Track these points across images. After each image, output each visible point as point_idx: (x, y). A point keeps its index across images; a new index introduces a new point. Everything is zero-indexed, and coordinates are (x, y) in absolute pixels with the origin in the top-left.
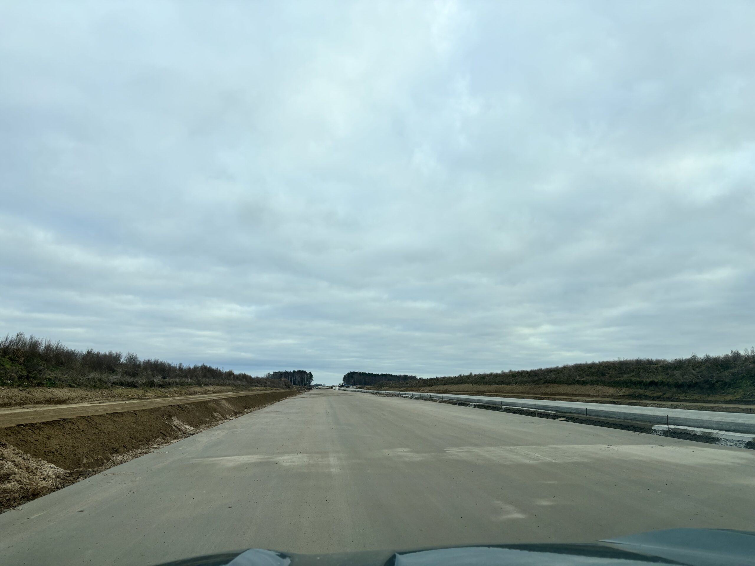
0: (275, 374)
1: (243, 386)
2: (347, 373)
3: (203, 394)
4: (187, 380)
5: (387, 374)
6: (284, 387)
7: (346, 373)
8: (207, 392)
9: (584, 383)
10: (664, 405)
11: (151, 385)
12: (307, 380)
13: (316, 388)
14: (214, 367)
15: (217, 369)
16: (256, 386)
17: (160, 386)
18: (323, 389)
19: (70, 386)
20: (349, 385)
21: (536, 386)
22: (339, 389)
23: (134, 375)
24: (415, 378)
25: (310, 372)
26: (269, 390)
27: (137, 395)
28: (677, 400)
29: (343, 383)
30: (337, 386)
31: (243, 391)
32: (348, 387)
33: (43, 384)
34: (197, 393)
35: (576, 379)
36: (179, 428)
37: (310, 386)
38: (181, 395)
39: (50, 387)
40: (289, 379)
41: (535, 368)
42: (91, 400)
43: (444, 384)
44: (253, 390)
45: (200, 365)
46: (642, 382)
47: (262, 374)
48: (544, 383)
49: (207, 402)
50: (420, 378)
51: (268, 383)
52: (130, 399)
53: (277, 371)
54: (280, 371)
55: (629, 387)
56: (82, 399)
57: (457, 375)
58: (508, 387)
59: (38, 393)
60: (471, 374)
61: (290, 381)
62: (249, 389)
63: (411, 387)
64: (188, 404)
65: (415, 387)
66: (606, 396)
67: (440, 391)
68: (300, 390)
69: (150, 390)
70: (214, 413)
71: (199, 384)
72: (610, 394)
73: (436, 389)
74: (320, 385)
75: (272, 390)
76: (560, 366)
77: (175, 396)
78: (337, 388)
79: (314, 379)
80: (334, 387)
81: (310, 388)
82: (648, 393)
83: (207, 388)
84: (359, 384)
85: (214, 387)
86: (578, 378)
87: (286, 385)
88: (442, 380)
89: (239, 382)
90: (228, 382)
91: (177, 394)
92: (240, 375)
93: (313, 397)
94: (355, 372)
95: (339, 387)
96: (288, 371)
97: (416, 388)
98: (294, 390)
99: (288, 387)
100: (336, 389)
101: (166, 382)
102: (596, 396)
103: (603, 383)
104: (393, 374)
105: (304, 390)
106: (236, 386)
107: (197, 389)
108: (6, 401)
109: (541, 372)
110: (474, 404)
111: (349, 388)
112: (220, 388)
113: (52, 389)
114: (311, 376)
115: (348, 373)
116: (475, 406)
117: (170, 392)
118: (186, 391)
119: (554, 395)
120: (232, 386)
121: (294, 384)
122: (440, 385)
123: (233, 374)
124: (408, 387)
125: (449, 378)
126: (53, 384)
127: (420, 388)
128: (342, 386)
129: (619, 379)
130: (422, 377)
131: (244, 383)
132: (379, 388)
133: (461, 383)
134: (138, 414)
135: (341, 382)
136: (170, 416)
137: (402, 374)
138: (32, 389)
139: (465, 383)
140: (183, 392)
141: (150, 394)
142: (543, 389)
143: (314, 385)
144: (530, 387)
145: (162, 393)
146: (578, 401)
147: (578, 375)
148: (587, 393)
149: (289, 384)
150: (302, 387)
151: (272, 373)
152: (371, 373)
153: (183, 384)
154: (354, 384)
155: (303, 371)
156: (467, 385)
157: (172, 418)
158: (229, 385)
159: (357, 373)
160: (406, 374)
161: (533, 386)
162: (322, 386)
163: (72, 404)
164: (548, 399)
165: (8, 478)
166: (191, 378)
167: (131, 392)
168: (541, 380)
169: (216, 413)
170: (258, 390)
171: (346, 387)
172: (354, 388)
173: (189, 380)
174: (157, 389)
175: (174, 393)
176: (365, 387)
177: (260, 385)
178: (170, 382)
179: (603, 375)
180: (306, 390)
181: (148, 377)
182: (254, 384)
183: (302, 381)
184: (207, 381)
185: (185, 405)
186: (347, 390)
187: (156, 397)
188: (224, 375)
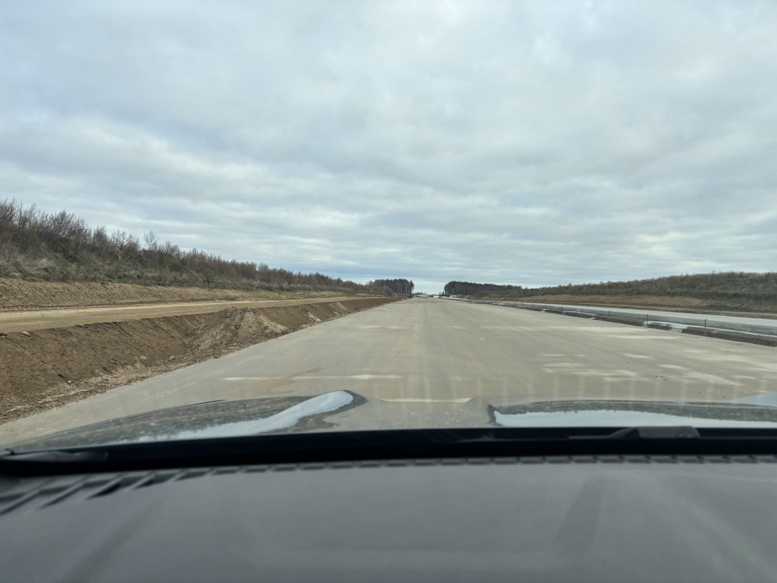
0: (377, 281)
1: (351, 292)
2: (449, 282)
3: (320, 298)
4: (306, 286)
5: (490, 284)
6: (386, 294)
7: (447, 283)
8: (323, 296)
9: (674, 295)
10: (732, 314)
11: (282, 289)
12: (408, 289)
13: (417, 297)
14: (325, 275)
15: (327, 277)
16: (361, 292)
17: (288, 290)
18: (424, 297)
19: (234, 288)
20: (449, 294)
21: (629, 297)
22: (439, 298)
23: (268, 281)
24: (520, 288)
25: (411, 281)
26: (372, 297)
27: (275, 296)
28: (751, 311)
29: (443, 292)
30: (438, 295)
31: (351, 296)
32: (449, 296)
33: (218, 286)
34: (315, 297)
35: (667, 291)
36: (314, 320)
37: (411, 294)
38: (304, 298)
39: (223, 289)
40: (390, 287)
41: (632, 279)
42: (249, 299)
43: (543, 295)
44: (358, 296)
45: (314, 273)
46: (727, 294)
47: (363, 281)
48: (637, 294)
49: (328, 303)
50: (525, 288)
51: (371, 291)
52: (271, 299)
53: (379, 279)
54: (382, 279)
55: (713, 299)
56: (244, 298)
57: (557, 286)
58: (603, 298)
59: (219, 293)
60: (570, 284)
61: (391, 288)
62: (356, 295)
63: (511, 297)
64: (315, 304)
65: (514, 297)
66: (690, 307)
67: (538, 301)
68: (401, 297)
69: (283, 293)
70: (334, 312)
71: (316, 290)
72: (694, 305)
73: (535, 299)
74: (421, 294)
75: (375, 296)
76: (656, 278)
77: (301, 299)
78: (437, 297)
79: (415, 287)
80: (434, 296)
81: (411, 296)
82: (729, 304)
83: (323, 293)
84: (461, 294)
85: (328, 292)
86: (669, 289)
87: (387, 292)
88: (542, 291)
89: (347, 289)
90: (338, 288)
91: (301, 297)
92: (347, 282)
93: (412, 303)
94: (457, 281)
95: (440, 295)
96: (390, 279)
97: (515, 298)
98: (396, 297)
99: (390, 295)
100: (436, 298)
101: (291, 287)
102: (681, 307)
103: (692, 295)
104: (497, 284)
105: (405, 297)
106: (345, 292)
107: (315, 293)
108: (205, 297)
109: (636, 284)
111: (449, 297)
112: (332, 293)
113: (225, 291)
114: (412, 285)
115: (450, 283)
117: (297, 295)
118: (308, 295)
119: (643, 305)
120: (342, 292)
121: (395, 292)
122: (539, 295)
123: (341, 281)
124: (508, 297)
125: (549, 289)
126: (223, 287)
127: (519, 298)
128: (443, 295)
129: (706, 291)
130: (527, 287)
131: (351, 290)
132: (479, 297)
133: (560, 294)
134: (288, 309)
135: (442, 291)
136: (306, 312)
137: (506, 284)
138: (215, 290)
139: (563, 294)
140: (306, 295)
141: (283, 296)
142: (634, 300)
143: (415, 294)
144: (623, 297)
145: (291, 296)
146: (659, 310)
147: (670, 288)
148: (674, 304)
149: (391, 291)
150: (403, 295)
151: (373, 281)
152: (473, 282)
153: (304, 289)
154: (455, 294)
155: (404, 279)
157: (308, 313)
158: (339, 291)
159: (459, 283)
160: (510, 284)
161: (626, 297)
162: (423, 295)
163: (239, 301)
164: (634, 308)
166: (309, 284)
167: (271, 294)
168: (635, 291)
169: (335, 311)
170: (363, 296)
171: (446, 296)
172: (455, 297)
173: (308, 286)
174: (287, 293)
175: (299, 296)
176: (466, 296)
177: (364, 292)
178: (295, 286)
179: (694, 287)
180: (407, 298)
181: (278, 283)
182: (359, 291)
183: (404, 289)
184: (322, 287)
185: (314, 305)
186: (447, 299)
187: (288, 298)
188: (334, 282)
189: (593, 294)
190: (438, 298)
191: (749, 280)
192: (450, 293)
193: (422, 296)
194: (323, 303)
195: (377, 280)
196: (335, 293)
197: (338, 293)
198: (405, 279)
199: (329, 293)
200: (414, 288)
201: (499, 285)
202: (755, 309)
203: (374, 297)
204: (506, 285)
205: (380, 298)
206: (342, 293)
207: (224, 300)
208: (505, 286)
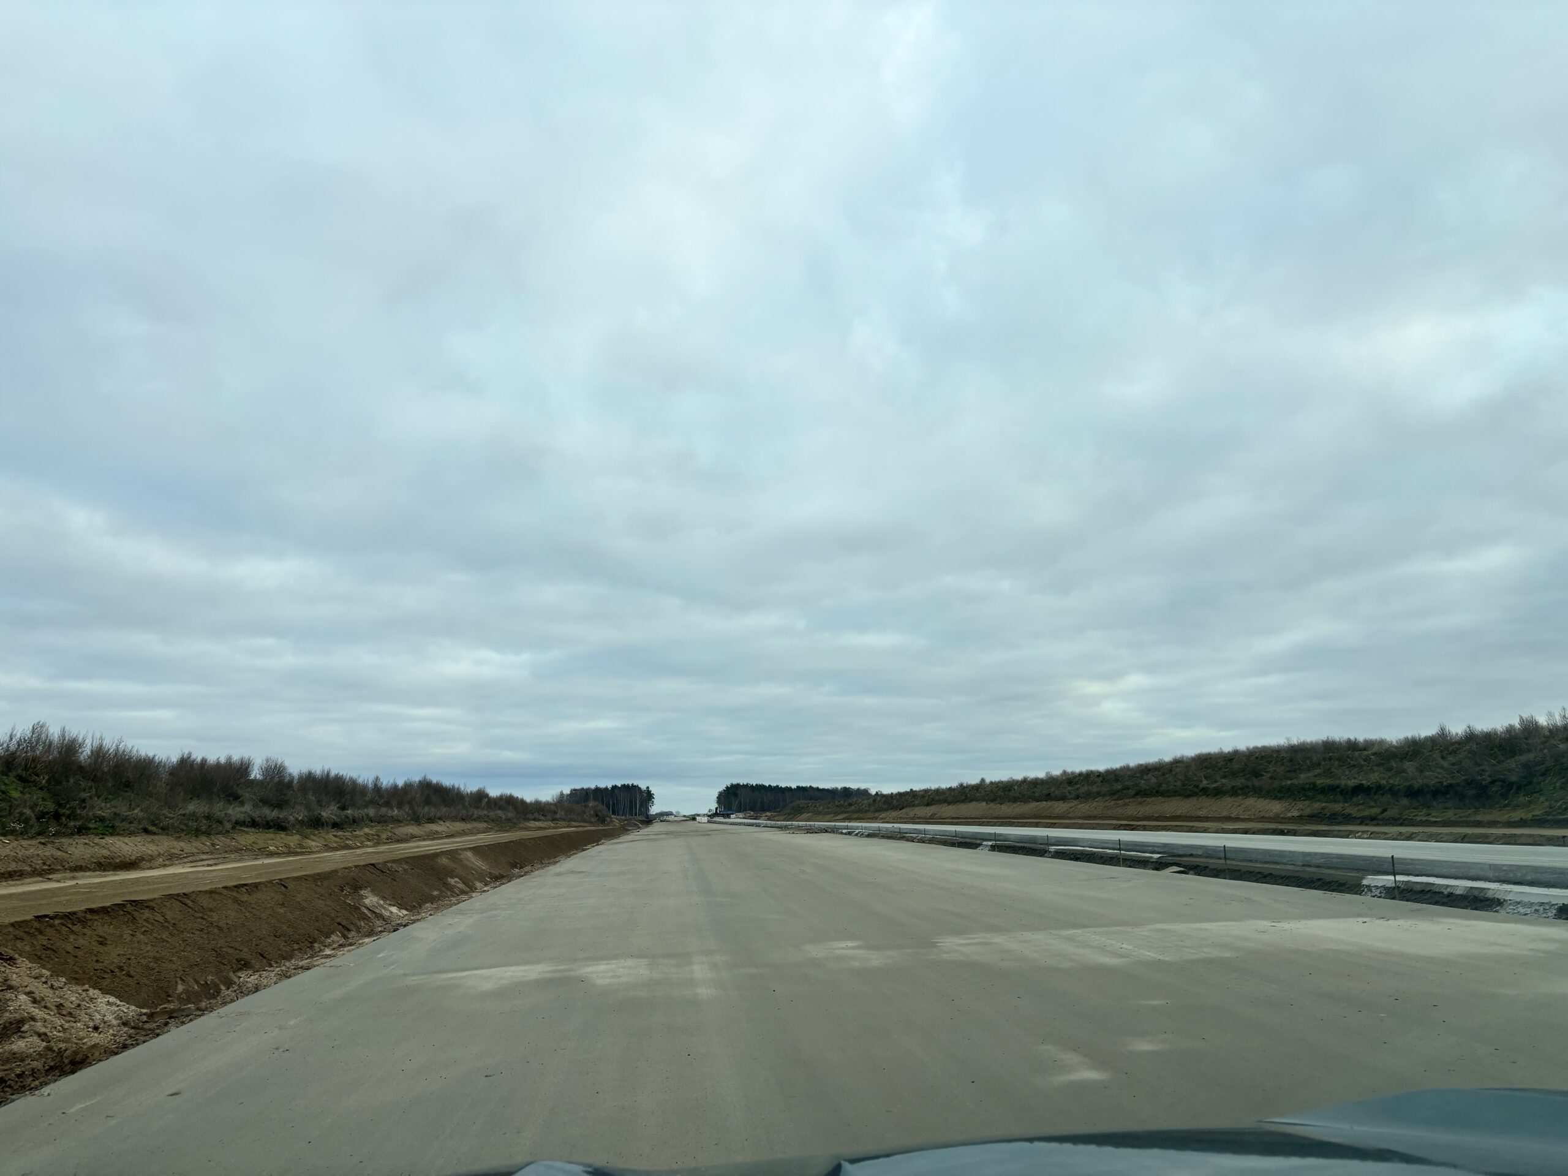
0: (574, 792)
1: (508, 820)
2: (726, 786)
3: (424, 840)
4: (390, 811)
5: (808, 786)
6: (593, 820)
7: (722, 788)
8: (433, 836)
9: (1218, 793)
10: (1386, 833)
11: (316, 823)
12: (641, 805)
13: (661, 821)
14: (447, 782)
16: (535, 820)
17: (336, 825)
18: (675, 821)
19: (146, 831)
20: (729, 812)
21: (1121, 802)
22: (709, 822)
23: (280, 805)
24: (866, 792)
25: (648, 788)
26: (562, 828)
27: (286, 846)
28: (1412, 823)
29: (716, 809)
30: (704, 815)
31: (507, 831)
32: (728, 816)
33: (90, 829)
34: (413, 837)
35: (1201, 786)
36: (375, 913)
37: (647, 816)
38: (378, 843)
39: (103, 835)
40: (603, 803)
41: (1116, 765)
42: (190, 859)
43: (928, 805)
44: (530, 828)
45: (416, 778)
46: (1338, 787)
47: (547, 794)
48: (1135, 795)
49: (436, 855)
50: (877, 793)
51: (561, 814)
52: (271, 854)
53: (578, 787)
54: (586, 787)
55: (1311, 798)
56: (172, 858)
57: (954, 784)
58: (1060, 807)
59: (79, 848)
60: (983, 780)
61: (606, 805)
62: (521, 825)
63: (860, 811)
64: (394, 861)
65: (867, 811)
66: (1263, 819)
67: (919, 818)
68: (627, 825)
69: (314, 835)
70: (449, 879)
71: (417, 820)
72: (1271, 815)
73: (912, 814)
74: (669, 814)
75: (568, 826)
76: (1168, 758)
77: (367, 846)
78: (705, 819)
79: (655, 801)
80: (698, 818)
81: (649, 821)
82: (1353, 811)
83: (434, 827)
84: (750, 810)
85: (448, 825)
86: (1205, 782)
87: (597, 815)
88: (923, 796)
89: (500, 813)
90: (476, 813)
91: (369, 840)
92: (501, 798)
93: (655, 840)
94: (742, 784)
95: (709, 816)
96: (602, 785)
97: (870, 815)
98: (615, 825)
99: (602, 820)
100: (703, 822)
101: (347, 817)
102: (1242, 820)
103: (1258, 792)
104: (821, 786)
105: (636, 825)
106: (492, 821)
107: (412, 830)
108: (13, 866)
109: (1129, 773)
110: (990, 843)
111: (729, 818)
112: (459, 826)
113: (109, 840)
114: (648, 796)
115: (727, 788)
116: (993, 848)
117: (357, 836)
118: (390, 834)
119: (1157, 819)
120: (485, 821)
121: (614, 813)
122: (918, 805)
123: (487, 796)
125: (938, 791)
126: (110, 828)
127: (877, 815)
128: (716, 815)
129: (1289, 782)
130: (880, 790)
131: (510, 815)
132: (791, 816)
133: (963, 801)
134: (291, 885)
135: (713, 806)
136: (356, 888)
137: (840, 786)
138: (65, 841)
139: (971, 801)
140: (384, 836)
141: (314, 844)
142: (1133, 807)
143: (657, 814)
144: (1106, 804)
145: (338, 840)
146: (1205, 831)
147: (1206, 777)
148: (1224, 814)
149: (604, 813)
150: (630, 819)
151: (567, 791)
152: (774, 784)
153: (382, 820)
154: (739, 810)
155: (632, 785)
156: (974, 804)
157: (362, 892)
158: (479, 819)
159: (746, 786)
161: (1112, 803)
162: (673, 816)
163: (151, 868)
164: (1145, 828)
165: (19, 1030)
166: (400, 806)
167: (274, 840)
168: (1128, 789)
169: (452, 878)
170: (540, 828)
171: (723, 816)
172: (741, 818)
173: (396, 812)
174: (328, 833)
175: (364, 839)
176: (764, 815)
177: (542, 818)
178: (356, 815)
179: (1257, 774)
180: (640, 825)
181: (308, 807)
182: (530, 816)
183: (632, 806)
184: (433, 812)
185: (389, 865)
186: (726, 823)
187: (328, 848)
188: (467, 799)
189: (1037, 800)
190: (706, 821)
191: (1374, 754)
192: (730, 809)
193: (671, 818)
194: (419, 857)
195: (575, 790)
196: (468, 826)
197: (476, 825)
198: (635, 784)
199: (451, 827)
200: (655, 803)
201: (826, 788)
202: (1418, 819)
203: (565, 827)
204: (839, 788)
205: (581, 829)
206: (485, 825)
207: (90, 870)
208: (837, 788)
